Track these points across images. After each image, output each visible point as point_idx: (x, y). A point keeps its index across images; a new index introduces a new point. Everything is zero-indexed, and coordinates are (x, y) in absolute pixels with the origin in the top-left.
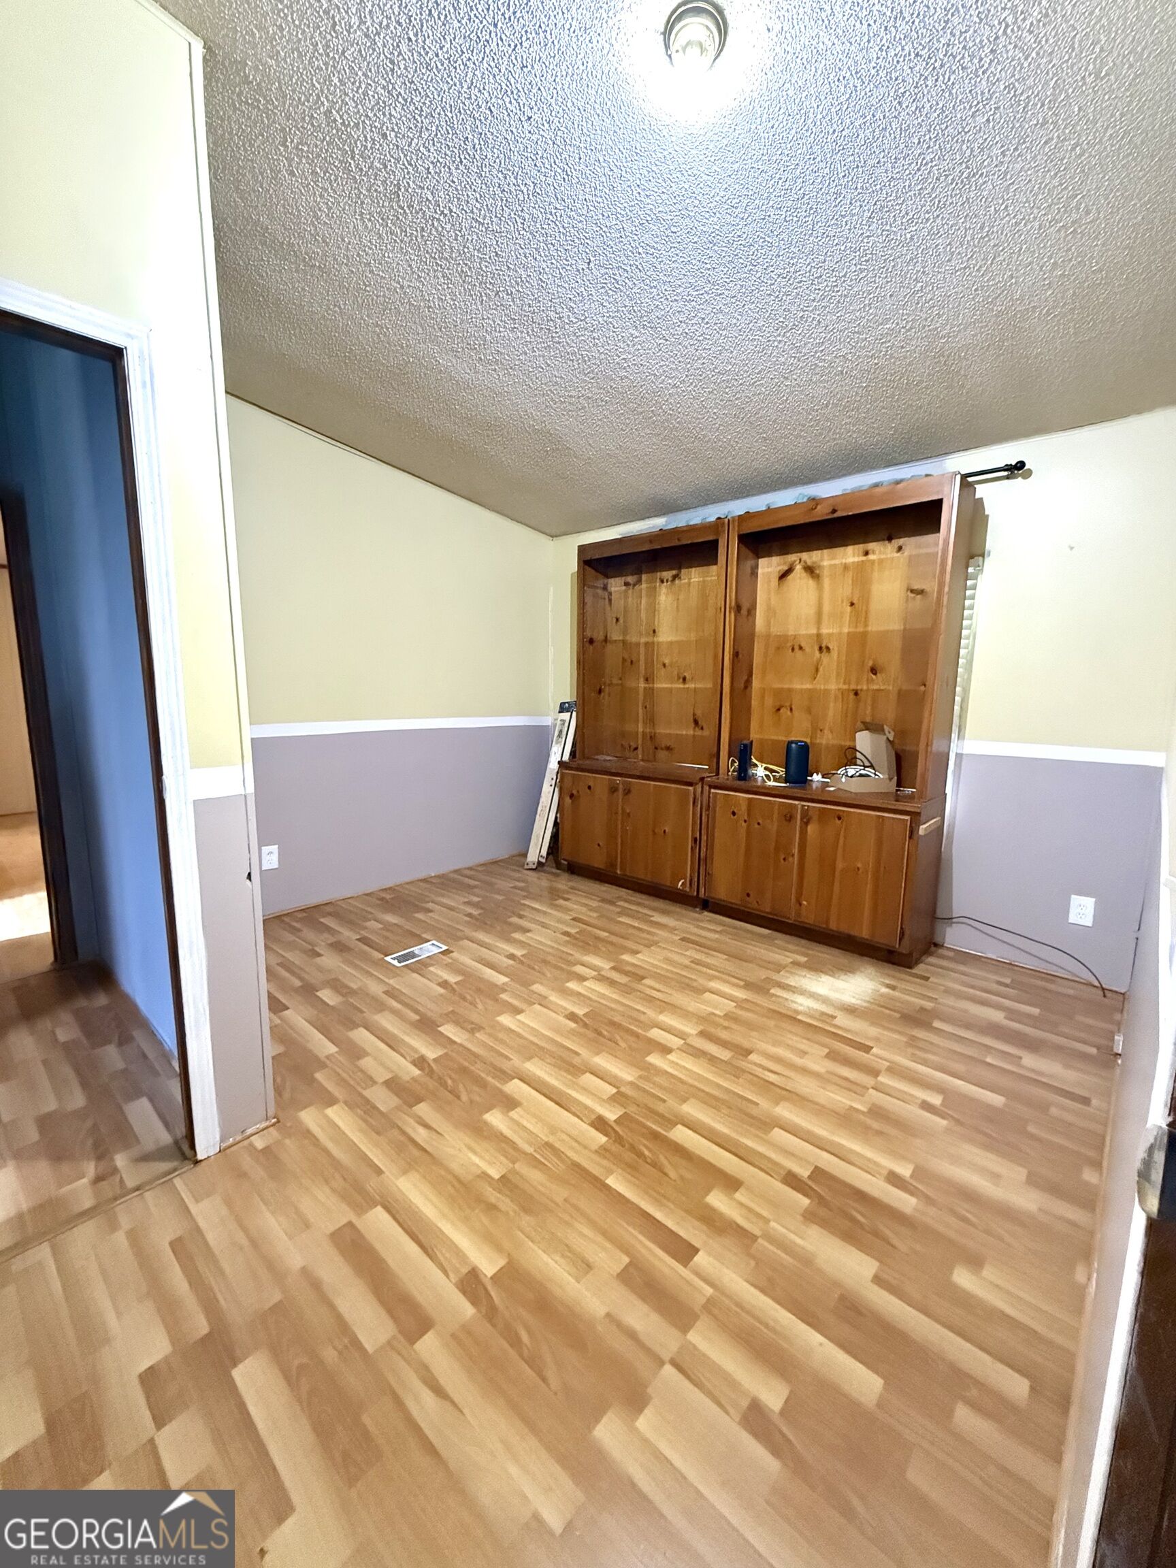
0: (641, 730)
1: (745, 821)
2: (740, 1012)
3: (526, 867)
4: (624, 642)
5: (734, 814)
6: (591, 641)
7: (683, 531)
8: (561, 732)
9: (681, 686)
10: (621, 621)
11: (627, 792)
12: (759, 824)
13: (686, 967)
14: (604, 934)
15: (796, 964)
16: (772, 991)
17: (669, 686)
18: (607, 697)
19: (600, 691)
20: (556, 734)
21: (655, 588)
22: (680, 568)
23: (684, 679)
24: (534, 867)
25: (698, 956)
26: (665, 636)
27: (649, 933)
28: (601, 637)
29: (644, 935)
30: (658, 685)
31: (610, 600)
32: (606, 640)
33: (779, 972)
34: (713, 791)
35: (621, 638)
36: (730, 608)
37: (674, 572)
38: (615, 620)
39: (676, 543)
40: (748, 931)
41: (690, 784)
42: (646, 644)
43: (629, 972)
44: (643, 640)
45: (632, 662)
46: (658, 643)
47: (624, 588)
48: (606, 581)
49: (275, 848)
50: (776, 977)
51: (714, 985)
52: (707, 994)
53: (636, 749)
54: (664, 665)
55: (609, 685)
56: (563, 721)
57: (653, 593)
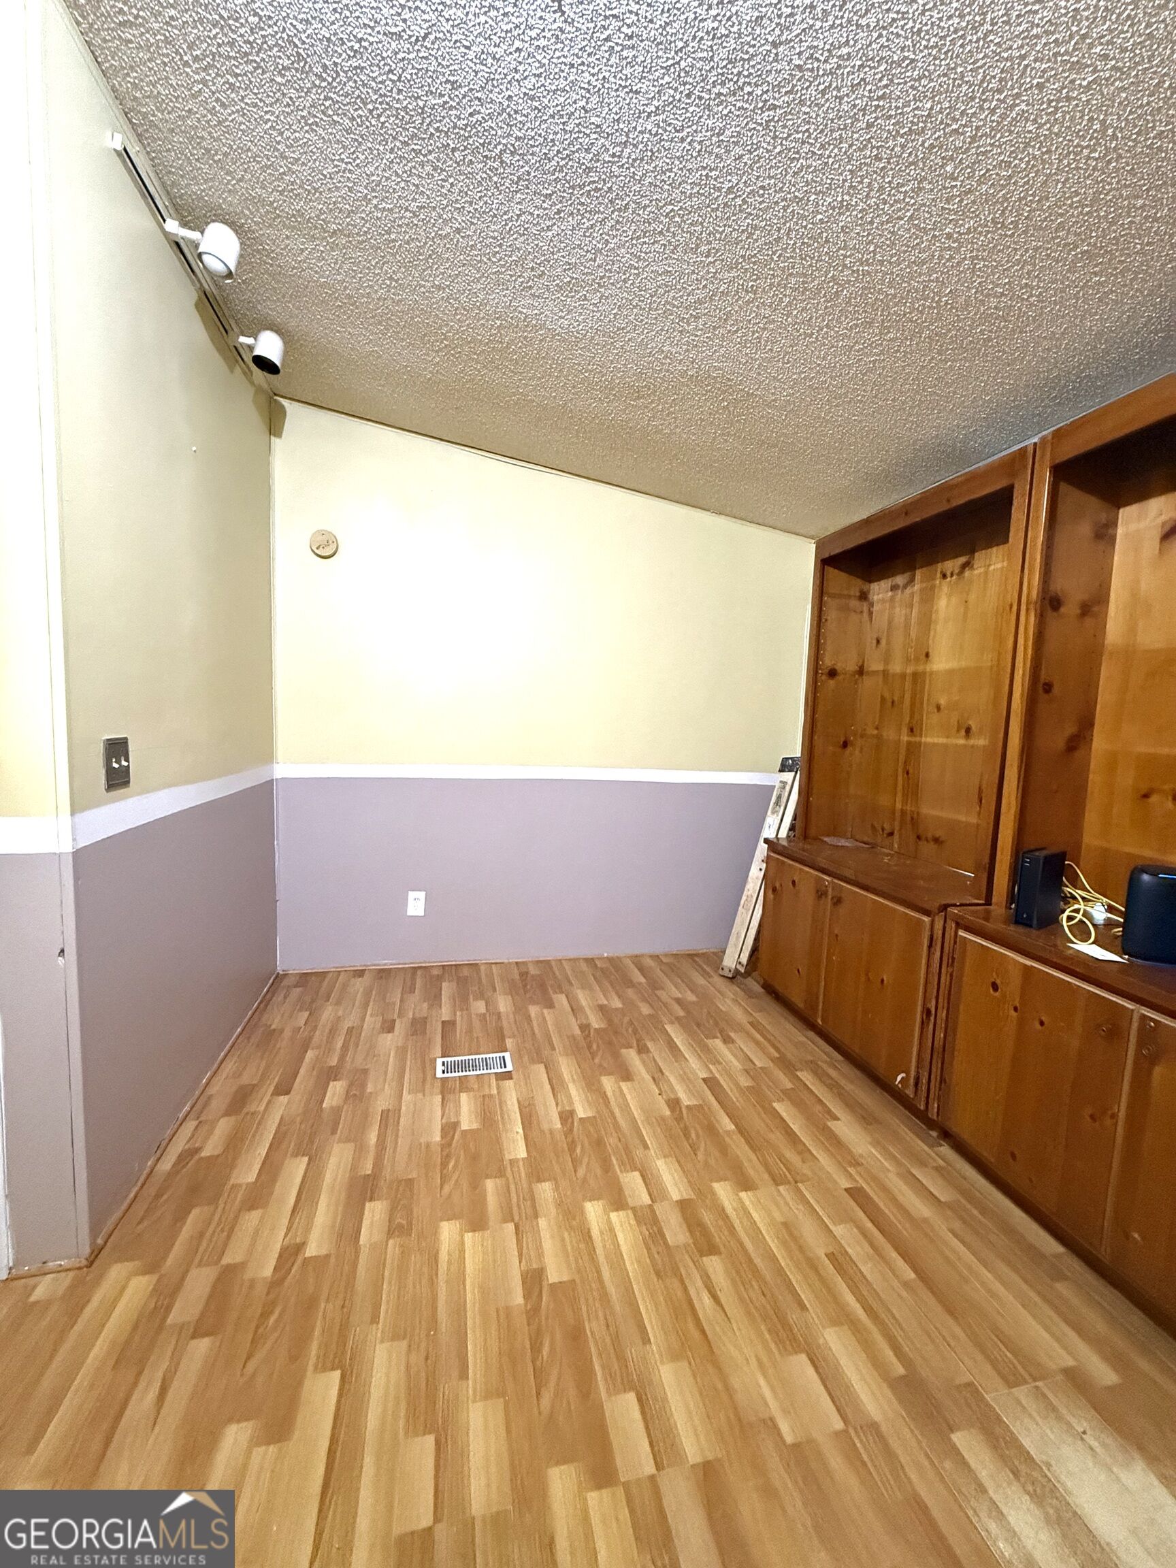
0: (899, 806)
1: (1016, 1009)
2: (836, 1462)
3: (721, 972)
4: (885, 673)
5: (995, 987)
6: (832, 673)
7: (957, 485)
8: (779, 797)
9: (962, 741)
10: (883, 642)
11: (838, 901)
12: (1042, 1023)
13: (813, 1265)
14: (727, 1124)
15: (1076, 1380)
16: (957, 1438)
17: (942, 740)
18: (857, 752)
19: (845, 745)
20: (774, 799)
21: (933, 588)
22: (972, 552)
23: (968, 730)
24: (730, 976)
25: (856, 1249)
26: (942, 662)
27: (804, 1152)
28: (852, 667)
29: (790, 1155)
30: (928, 739)
31: (871, 613)
32: (861, 671)
33: (1011, 1385)
34: (961, 933)
35: (881, 668)
36: (1028, 603)
37: (962, 560)
38: (875, 642)
39: (943, 507)
40: (1009, 1231)
41: (927, 913)
42: (915, 675)
43: (701, 1224)
44: (910, 670)
45: (893, 702)
46: (931, 673)
47: (890, 594)
48: (865, 587)
49: (422, 895)
50: (997, 1396)
51: (835, 1341)
52: (801, 1362)
53: (891, 834)
54: (939, 708)
55: (862, 736)
56: (784, 783)
57: (929, 597)
